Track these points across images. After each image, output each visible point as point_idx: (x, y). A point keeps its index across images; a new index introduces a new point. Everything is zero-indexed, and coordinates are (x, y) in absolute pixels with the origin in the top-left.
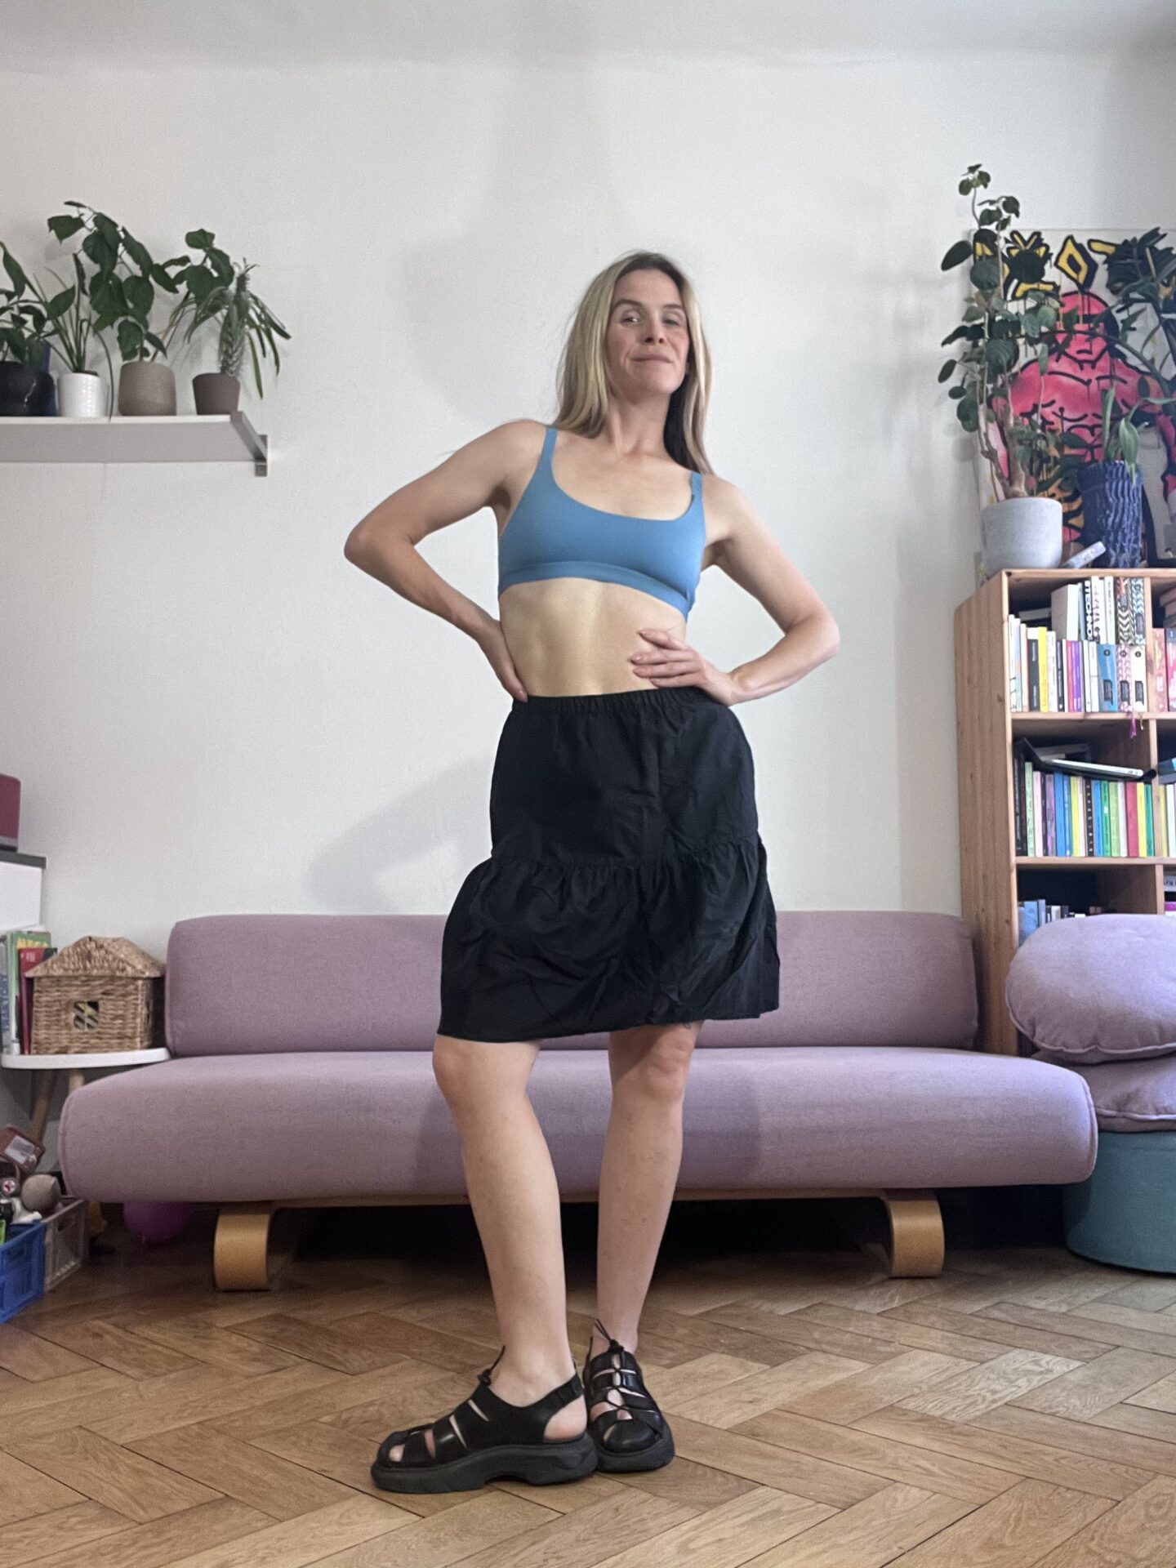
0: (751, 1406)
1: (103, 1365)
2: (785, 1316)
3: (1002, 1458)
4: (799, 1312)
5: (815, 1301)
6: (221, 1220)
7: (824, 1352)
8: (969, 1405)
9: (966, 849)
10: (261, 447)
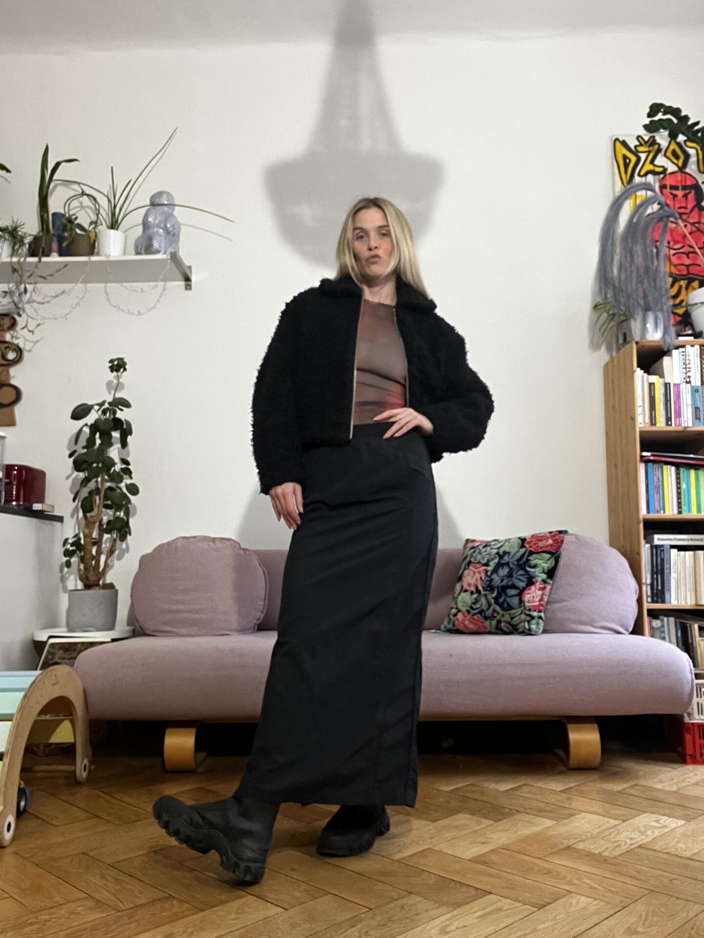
0: (483, 846)
1: (98, 817)
2: (504, 792)
3: (637, 879)
4: (513, 789)
5: (523, 783)
6: (168, 731)
7: (528, 814)
8: (617, 846)
9: (612, 510)
10: (188, 273)
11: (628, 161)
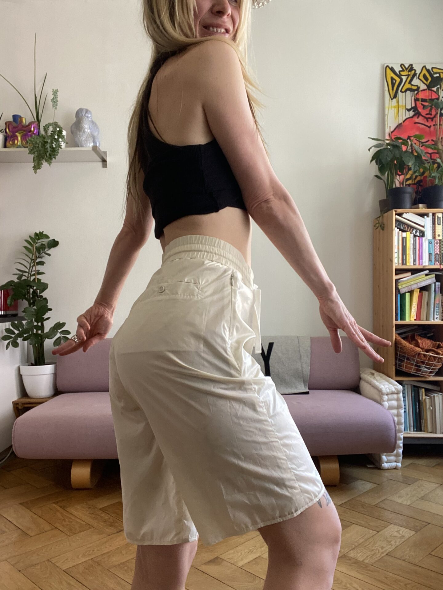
8: (374, 555)
9: (375, 313)
10: (104, 157)
11: (394, 81)
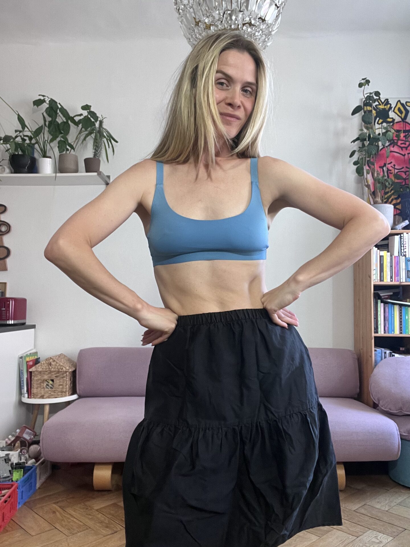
1: (56, 528)
6: (96, 467)
9: (356, 325)
10: (108, 181)
